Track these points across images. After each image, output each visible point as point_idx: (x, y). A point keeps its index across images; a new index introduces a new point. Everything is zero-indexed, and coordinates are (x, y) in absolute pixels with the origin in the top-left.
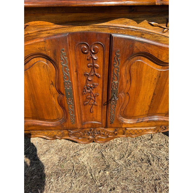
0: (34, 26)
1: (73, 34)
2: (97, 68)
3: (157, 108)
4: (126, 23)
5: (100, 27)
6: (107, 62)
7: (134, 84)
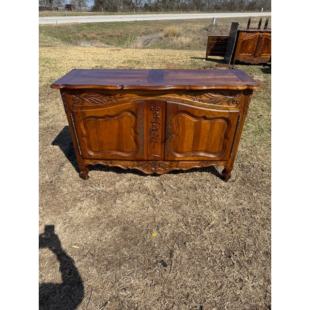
0: (127, 96)
1: (147, 101)
2: (159, 118)
3: (198, 147)
4: (174, 96)
5: (161, 97)
6: (164, 116)
7: (181, 129)
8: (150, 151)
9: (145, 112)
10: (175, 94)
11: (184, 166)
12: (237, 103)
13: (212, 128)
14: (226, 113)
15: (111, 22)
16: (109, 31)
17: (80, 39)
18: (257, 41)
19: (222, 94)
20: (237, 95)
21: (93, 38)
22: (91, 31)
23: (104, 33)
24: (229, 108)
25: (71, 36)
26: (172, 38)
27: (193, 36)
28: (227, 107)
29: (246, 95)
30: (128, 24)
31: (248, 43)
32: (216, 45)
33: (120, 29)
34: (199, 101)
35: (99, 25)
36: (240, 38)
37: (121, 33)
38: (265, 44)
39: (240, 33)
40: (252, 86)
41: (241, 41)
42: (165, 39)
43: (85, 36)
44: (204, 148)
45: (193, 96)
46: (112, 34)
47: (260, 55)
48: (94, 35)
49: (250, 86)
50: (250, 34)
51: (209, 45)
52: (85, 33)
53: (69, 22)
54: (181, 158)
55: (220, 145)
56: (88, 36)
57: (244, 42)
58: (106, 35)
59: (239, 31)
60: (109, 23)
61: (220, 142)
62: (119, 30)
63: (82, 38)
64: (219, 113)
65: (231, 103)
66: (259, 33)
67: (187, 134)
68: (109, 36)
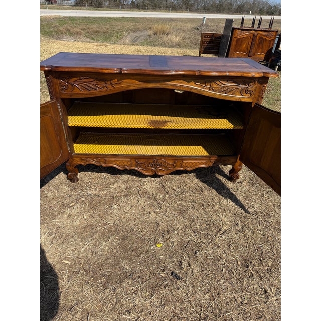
4: (181, 83)
5: (165, 84)
11: (189, 166)
12: (250, 93)
15: (97, 17)
16: (95, 27)
17: (62, 33)
18: (251, 39)
19: (235, 82)
20: (251, 84)
21: (77, 33)
22: (75, 25)
23: (89, 28)
24: (242, 99)
25: (52, 29)
26: (161, 36)
27: (182, 34)
28: (240, 98)
29: (262, 84)
30: (115, 19)
31: (242, 42)
32: (210, 42)
33: (107, 25)
34: (209, 90)
35: (83, 20)
36: (235, 35)
37: (108, 29)
38: (259, 43)
39: (234, 30)
40: (269, 73)
41: (235, 39)
42: (153, 36)
45: (203, 83)
46: (97, 29)
47: (254, 55)
48: (78, 30)
49: (266, 73)
50: (244, 32)
51: (202, 42)
52: (69, 27)
53: (50, 15)
56: (71, 30)
57: (238, 40)
58: (91, 30)
59: (234, 29)
60: (94, 18)
62: (104, 25)
63: (65, 32)
65: (244, 93)
66: (253, 31)
68: (94, 31)
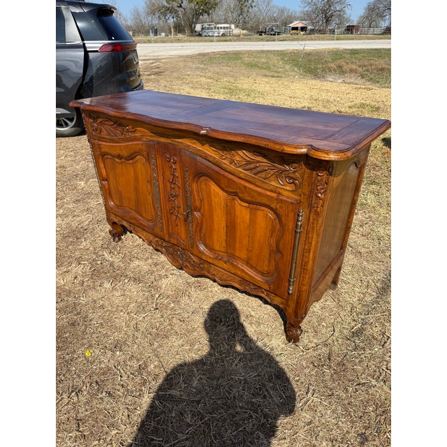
0: (140, 131)
1: (158, 143)
2: (177, 177)
3: (235, 248)
4: (194, 143)
5: (176, 142)
7: (206, 206)
8: (172, 229)
9: (159, 161)
10: (195, 141)
12: (294, 183)
13: (253, 222)
14: (272, 197)
17: (330, 71)
19: (264, 156)
20: (294, 165)
22: (354, 60)
24: (281, 191)
25: (320, 66)
28: (277, 187)
29: (313, 169)
34: (231, 163)
35: (370, 53)
43: (340, 67)
44: (243, 255)
45: (220, 150)
48: (354, 67)
54: (210, 258)
55: (269, 261)
56: (345, 67)
58: (373, 67)
61: (270, 255)
63: (335, 70)
64: (260, 194)
65: (284, 179)
67: (216, 219)
68: (377, 69)
